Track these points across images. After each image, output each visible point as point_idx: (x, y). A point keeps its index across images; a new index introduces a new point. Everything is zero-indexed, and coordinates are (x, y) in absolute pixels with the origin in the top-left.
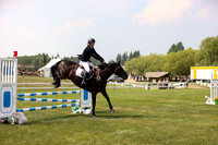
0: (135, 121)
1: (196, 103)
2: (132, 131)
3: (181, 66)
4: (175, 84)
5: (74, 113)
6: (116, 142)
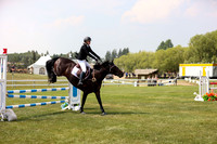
0: (124, 117)
1: (184, 100)
2: (120, 127)
3: (170, 64)
4: (164, 81)
5: (63, 109)
6: (104, 138)
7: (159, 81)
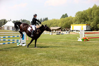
0: (46, 49)
1: (73, 41)
2: (44, 53)
3: (66, 24)
5: (18, 45)
6: (37, 58)
7: (61, 32)
